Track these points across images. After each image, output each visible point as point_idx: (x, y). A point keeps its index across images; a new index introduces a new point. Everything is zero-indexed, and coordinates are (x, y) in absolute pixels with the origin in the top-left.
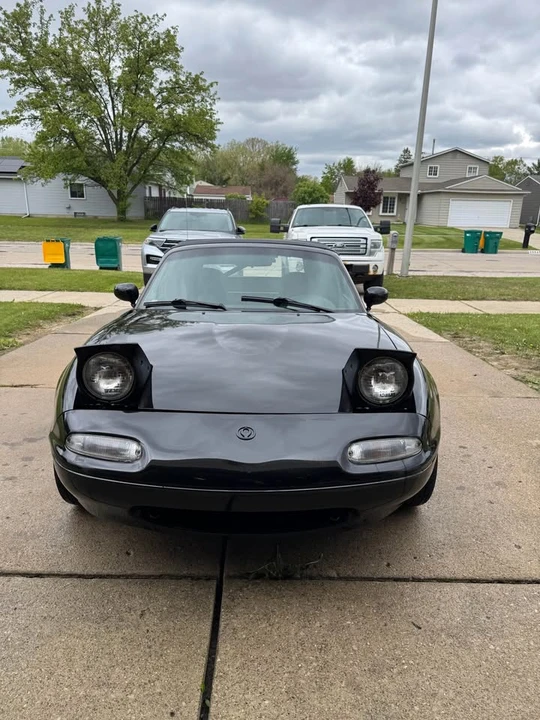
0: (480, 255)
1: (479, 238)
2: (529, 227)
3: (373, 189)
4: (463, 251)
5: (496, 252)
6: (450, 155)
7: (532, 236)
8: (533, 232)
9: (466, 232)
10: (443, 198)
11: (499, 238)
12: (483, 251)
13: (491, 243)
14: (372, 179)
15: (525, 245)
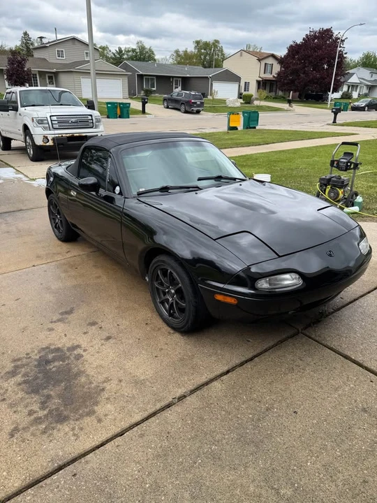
0: (119, 119)
1: (117, 107)
2: (144, 99)
3: (23, 68)
4: (108, 117)
5: (128, 117)
6: (70, 42)
7: (146, 105)
8: (147, 102)
9: (108, 103)
10: (75, 76)
11: (129, 107)
12: (120, 117)
13: (125, 110)
14: (19, 59)
15: (144, 112)
